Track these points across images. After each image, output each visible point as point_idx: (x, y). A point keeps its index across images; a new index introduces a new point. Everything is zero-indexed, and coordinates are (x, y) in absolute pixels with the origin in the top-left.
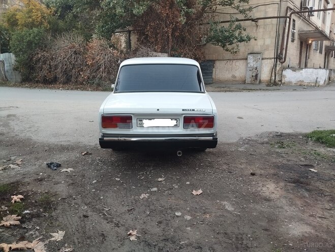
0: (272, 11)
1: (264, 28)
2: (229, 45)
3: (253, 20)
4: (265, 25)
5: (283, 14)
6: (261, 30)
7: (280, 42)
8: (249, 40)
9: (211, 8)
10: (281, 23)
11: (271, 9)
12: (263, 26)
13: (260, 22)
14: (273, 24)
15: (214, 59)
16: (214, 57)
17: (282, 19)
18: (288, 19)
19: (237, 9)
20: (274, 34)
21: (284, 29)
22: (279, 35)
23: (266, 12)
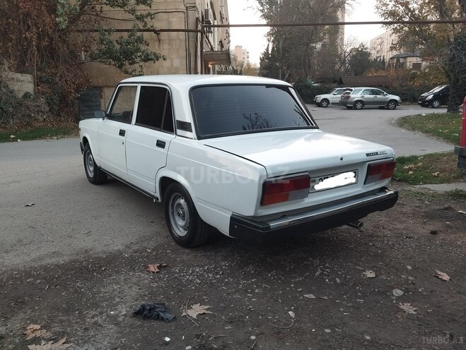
0: (177, 22)
1: (170, 44)
2: (130, 64)
3: (155, 32)
4: (170, 40)
5: (191, 27)
6: (166, 46)
7: (193, 63)
8: (157, 60)
9: (93, 8)
10: (191, 39)
11: (175, 19)
12: (167, 41)
13: (164, 35)
14: (180, 40)
15: (101, 85)
16: (100, 82)
17: (191, 34)
18: (199, 34)
19: (133, 14)
20: (183, 53)
21: (196, 47)
22: (190, 55)
23: (169, 23)
